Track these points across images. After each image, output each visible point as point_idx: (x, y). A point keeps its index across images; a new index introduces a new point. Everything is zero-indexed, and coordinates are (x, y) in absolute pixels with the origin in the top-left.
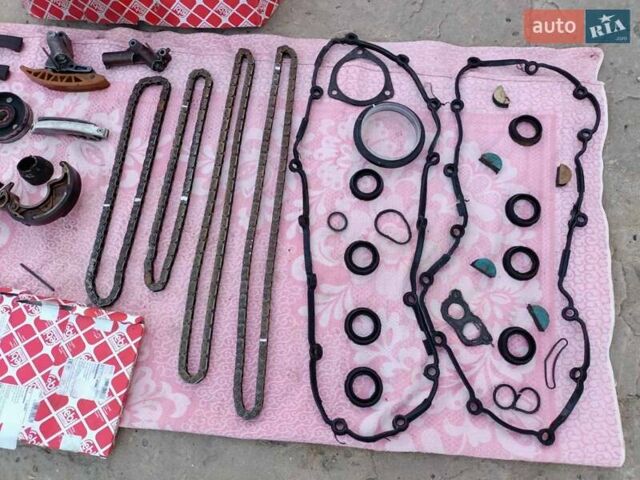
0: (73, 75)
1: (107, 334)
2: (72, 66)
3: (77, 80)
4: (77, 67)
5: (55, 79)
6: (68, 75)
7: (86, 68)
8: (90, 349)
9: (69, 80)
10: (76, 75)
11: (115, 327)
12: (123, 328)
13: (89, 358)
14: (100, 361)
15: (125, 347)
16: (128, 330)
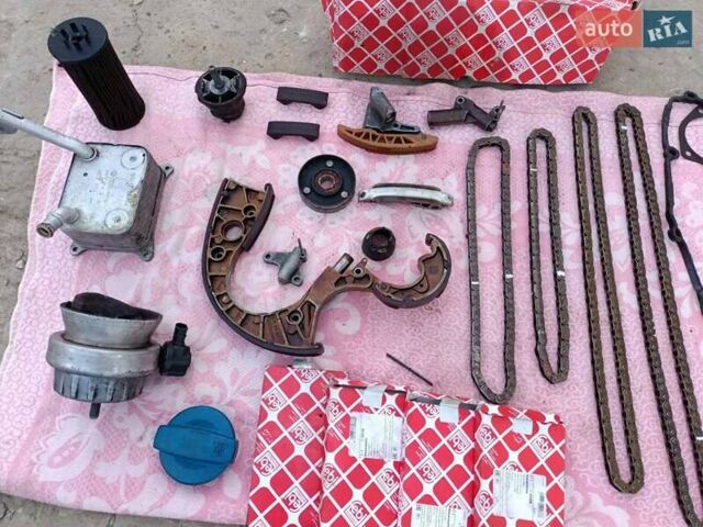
0: (401, 136)
1: (529, 437)
2: (396, 126)
3: (407, 141)
4: (403, 127)
5: (382, 140)
6: (395, 136)
7: (413, 128)
8: (514, 456)
9: (398, 141)
10: (405, 136)
11: (536, 429)
12: (544, 430)
13: (516, 467)
14: (528, 470)
15: (550, 453)
16: (550, 430)
